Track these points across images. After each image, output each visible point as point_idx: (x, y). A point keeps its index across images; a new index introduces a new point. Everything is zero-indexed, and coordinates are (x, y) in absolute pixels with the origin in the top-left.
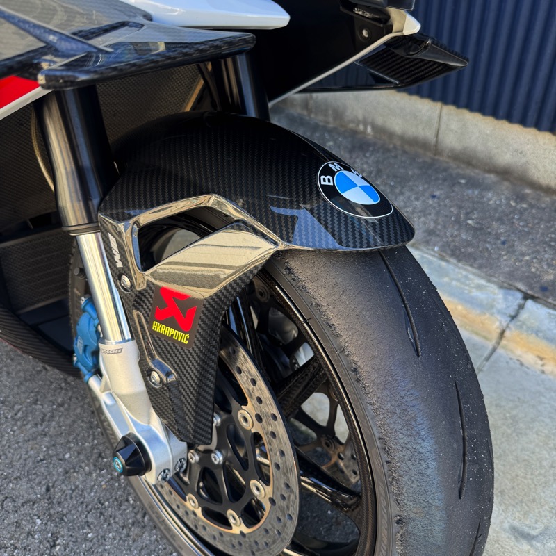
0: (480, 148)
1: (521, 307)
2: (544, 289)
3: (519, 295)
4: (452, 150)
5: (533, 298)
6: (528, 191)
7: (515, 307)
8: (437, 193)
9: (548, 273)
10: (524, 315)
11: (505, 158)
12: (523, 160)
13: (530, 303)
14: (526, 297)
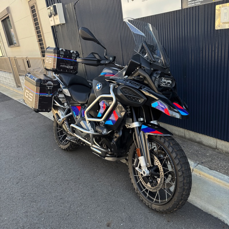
0: (193, 138)
1: (197, 165)
2: (202, 163)
3: (197, 164)
4: (188, 138)
5: (199, 164)
6: (203, 146)
7: (196, 165)
8: (185, 146)
9: (203, 160)
10: (197, 166)
11: (198, 140)
12: (201, 140)
13: (199, 165)
14: (198, 164)
